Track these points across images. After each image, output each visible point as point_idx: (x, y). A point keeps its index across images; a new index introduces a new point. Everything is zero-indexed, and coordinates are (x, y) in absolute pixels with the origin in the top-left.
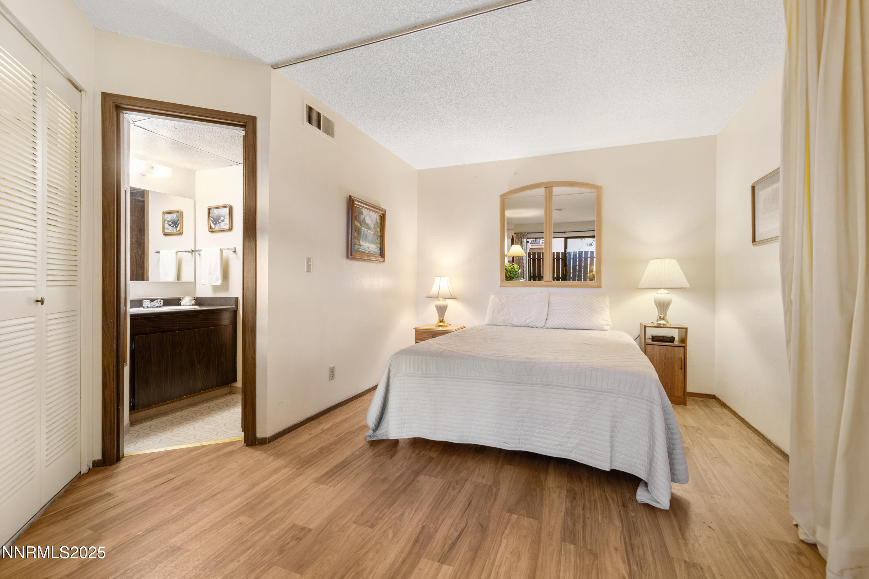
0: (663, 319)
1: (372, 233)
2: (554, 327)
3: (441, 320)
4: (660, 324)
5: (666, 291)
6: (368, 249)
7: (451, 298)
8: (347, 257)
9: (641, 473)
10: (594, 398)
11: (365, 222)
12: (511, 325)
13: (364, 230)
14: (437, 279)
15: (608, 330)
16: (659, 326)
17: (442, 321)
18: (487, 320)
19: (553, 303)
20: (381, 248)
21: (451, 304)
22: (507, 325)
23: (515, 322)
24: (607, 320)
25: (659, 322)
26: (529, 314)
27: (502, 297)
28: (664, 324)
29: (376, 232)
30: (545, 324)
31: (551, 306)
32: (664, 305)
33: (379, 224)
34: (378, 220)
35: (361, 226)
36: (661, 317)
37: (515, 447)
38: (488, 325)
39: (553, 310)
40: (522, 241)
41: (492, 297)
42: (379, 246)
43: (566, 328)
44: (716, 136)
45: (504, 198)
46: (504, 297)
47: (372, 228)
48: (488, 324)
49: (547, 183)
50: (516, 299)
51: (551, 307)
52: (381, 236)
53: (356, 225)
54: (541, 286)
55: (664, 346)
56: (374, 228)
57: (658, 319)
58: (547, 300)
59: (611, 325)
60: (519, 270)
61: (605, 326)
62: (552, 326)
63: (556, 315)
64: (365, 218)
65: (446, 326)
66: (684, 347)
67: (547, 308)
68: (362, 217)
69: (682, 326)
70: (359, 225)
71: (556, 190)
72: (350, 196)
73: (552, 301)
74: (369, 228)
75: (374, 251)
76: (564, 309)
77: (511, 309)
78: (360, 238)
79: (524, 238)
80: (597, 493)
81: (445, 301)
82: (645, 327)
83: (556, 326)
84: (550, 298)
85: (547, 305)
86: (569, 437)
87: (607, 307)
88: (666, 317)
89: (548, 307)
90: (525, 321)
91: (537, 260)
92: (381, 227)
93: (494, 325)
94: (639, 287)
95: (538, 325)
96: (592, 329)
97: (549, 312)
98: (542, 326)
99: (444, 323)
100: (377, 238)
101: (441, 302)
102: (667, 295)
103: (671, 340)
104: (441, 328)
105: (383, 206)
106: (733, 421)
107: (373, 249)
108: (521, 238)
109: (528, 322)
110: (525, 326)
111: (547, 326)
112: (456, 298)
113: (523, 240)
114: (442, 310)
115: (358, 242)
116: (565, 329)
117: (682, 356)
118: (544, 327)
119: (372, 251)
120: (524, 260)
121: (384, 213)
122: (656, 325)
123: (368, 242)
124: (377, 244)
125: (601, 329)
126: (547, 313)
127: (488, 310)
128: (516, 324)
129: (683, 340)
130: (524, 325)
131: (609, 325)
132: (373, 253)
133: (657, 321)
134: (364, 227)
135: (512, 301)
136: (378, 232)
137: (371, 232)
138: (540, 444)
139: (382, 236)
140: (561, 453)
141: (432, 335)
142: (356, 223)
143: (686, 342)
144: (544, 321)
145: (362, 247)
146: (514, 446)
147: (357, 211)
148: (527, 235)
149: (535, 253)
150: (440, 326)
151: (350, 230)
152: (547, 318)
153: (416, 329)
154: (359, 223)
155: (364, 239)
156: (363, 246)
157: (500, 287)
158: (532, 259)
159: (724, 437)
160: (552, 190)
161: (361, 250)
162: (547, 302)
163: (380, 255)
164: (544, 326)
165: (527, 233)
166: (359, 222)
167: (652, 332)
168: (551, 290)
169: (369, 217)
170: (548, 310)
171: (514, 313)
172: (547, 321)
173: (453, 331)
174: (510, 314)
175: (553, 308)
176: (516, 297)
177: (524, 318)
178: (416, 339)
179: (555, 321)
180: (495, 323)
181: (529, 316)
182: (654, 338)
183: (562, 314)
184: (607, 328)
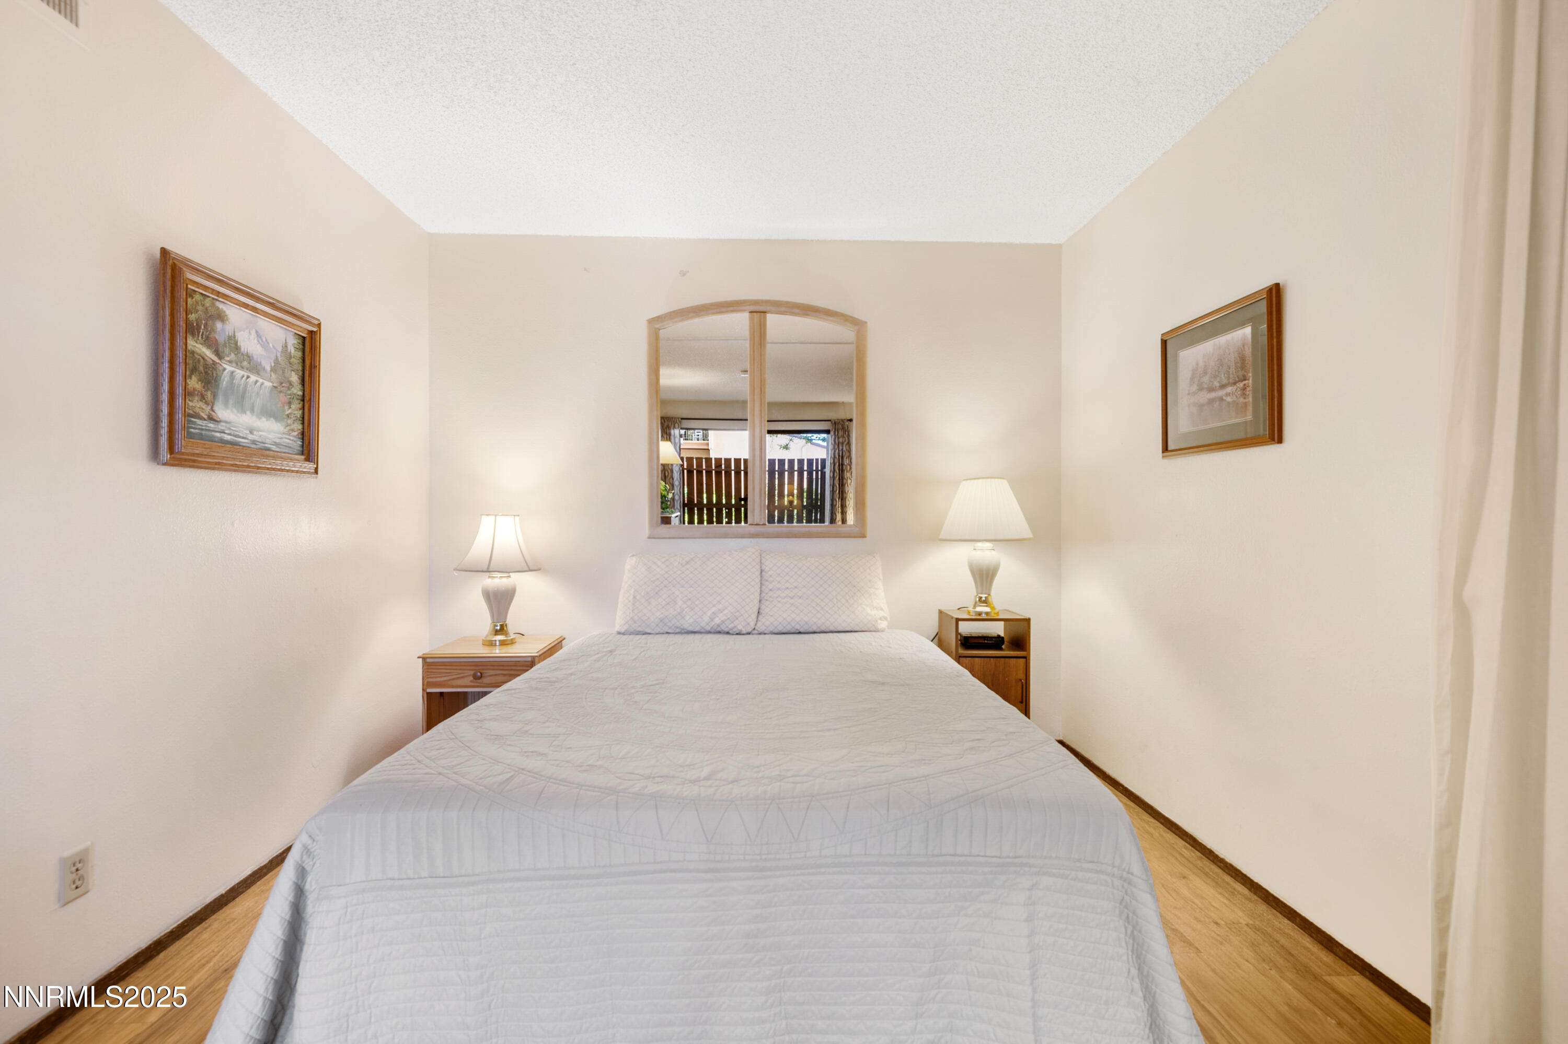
0: (986, 602)
1: (268, 384)
2: (776, 631)
3: (498, 628)
4: (980, 614)
5: (989, 545)
6: (251, 433)
7: (527, 569)
8: (155, 455)
11: (237, 348)
12: (678, 630)
13: (233, 372)
14: (486, 523)
15: (885, 629)
16: (979, 618)
17: (502, 630)
18: (619, 623)
19: (770, 573)
20: (303, 433)
21: (525, 584)
22: (669, 631)
23: (689, 622)
24: (882, 609)
25: (979, 609)
26: (719, 602)
27: (655, 563)
28: (987, 613)
29: (284, 383)
30: (756, 625)
31: (767, 581)
32: (986, 573)
33: (297, 362)
34: (291, 349)
35: (220, 358)
36: (981, 598)
38: (623, 633)
39: (771, 590)
40: (670, 435)
41: (630, 562)
42: (298, 426)
43: (802, 630)
44: (1060, 245)
45: (657, 326)
46: (659, 563)
47: (268, 368)
48: (623, 630)
49: (756, 302)
50: (688, 566)
51: (767, 583)
52: (303, 396)
53: (193, 352)
54: (743, 536)
55: (992, 659)
56: (273, 370)
57: (976, 603)
58: (758, 567)
60: (668, 493)
61: (879, 621)
62: (771, 629)
63: (779, 602)
64: (236, 334)
65: (512, 642)
66: (1025, 657)
67: (757, 587)
68: (221, 331)
69: (1022, 616)
70: (209, 354)
71: (772, 320)
72: (164, 252)
73: (767, 569)
74: (255, 368)
75: (278, 441)
76: (796, 587)
77: (677, 593)
78: (215, 396)
79: (674, 427)
81: (509, 577)
82: (958, 620)
83: (780, 629)
84: (762, 561)
85: (758, 580)
87: (880, 579)
88: (989, 597)
89: (761, 583)
90: (712, 620)
91: (695, 471)
92: (303, 370)
93: (638, 633)
94: (941, 537)
95: (740, 627)
96: (856, 629)
97: (763, 595)
98: (750, 631)
99: (506, 634)
100: (290, 403)
101: (497, 582)
102: (993, 552)
103: (996, 642)
104: (498, 652)
105: (309, 309)
107: (271, 436)
108: (669, 427)
109: (717, 621)
110: (712, 631)
111: (761, 627)
112: (539, 570)
113: (672, 432)
114: (500, 600)
115: (208, 409)
116: (800, 633)
117: (1021, 675)
118: (755, 632)
119: (268, 441)
120: (675, 472)
121: (315, 329)
122: (973, 615)
123: (252, 411)
124: (289, 421)
125: (871, 629)
126: (758, 598)
127: (621, 597)
128: (691, 629)
129: (1022, 644)
130: (708, 628)
131: (886, 618)
132: (274, 448)
133: (975, 607)
134: (230, 362)
135: (680, 572)
136: (291, 384)
137: (261, 381)
139: (307, 398)
141: (472, 672)
142: (195, 345)
143: (1028, 650)
144: (754, 616)
145: (222, 426)
147: (200, 308)
148: (680, 422)
149: (693, 458)
150: (491, 644)
151: (166, 365)
152: (759, 609)
153: (424, 659)
154: (209, 347)
155: (231, 402)
156: (226, 422)
157: (649, 538)
158: (685, 471)
160: (765, 318)
161: (218, 435)
162: (758, 573)
163: (302, 454)
164: (754, 629)
165: (682, 419)
166: (210, 342)
167: (967, 629)
168: (766, 543)
169: (253, 332)
170: (761, 591)
171: (684, 602)
172: (760, 617)
173: (534, 657)
174: (676, 603)
175: (771, 586)
176: (688, 563)
177: (709, 613)
178: (426, 685)
179: (777, 615)
180: (639, 629)
181: (720, 607)
182: (969, 642)
183: (792, 598)
184: (883, 625)
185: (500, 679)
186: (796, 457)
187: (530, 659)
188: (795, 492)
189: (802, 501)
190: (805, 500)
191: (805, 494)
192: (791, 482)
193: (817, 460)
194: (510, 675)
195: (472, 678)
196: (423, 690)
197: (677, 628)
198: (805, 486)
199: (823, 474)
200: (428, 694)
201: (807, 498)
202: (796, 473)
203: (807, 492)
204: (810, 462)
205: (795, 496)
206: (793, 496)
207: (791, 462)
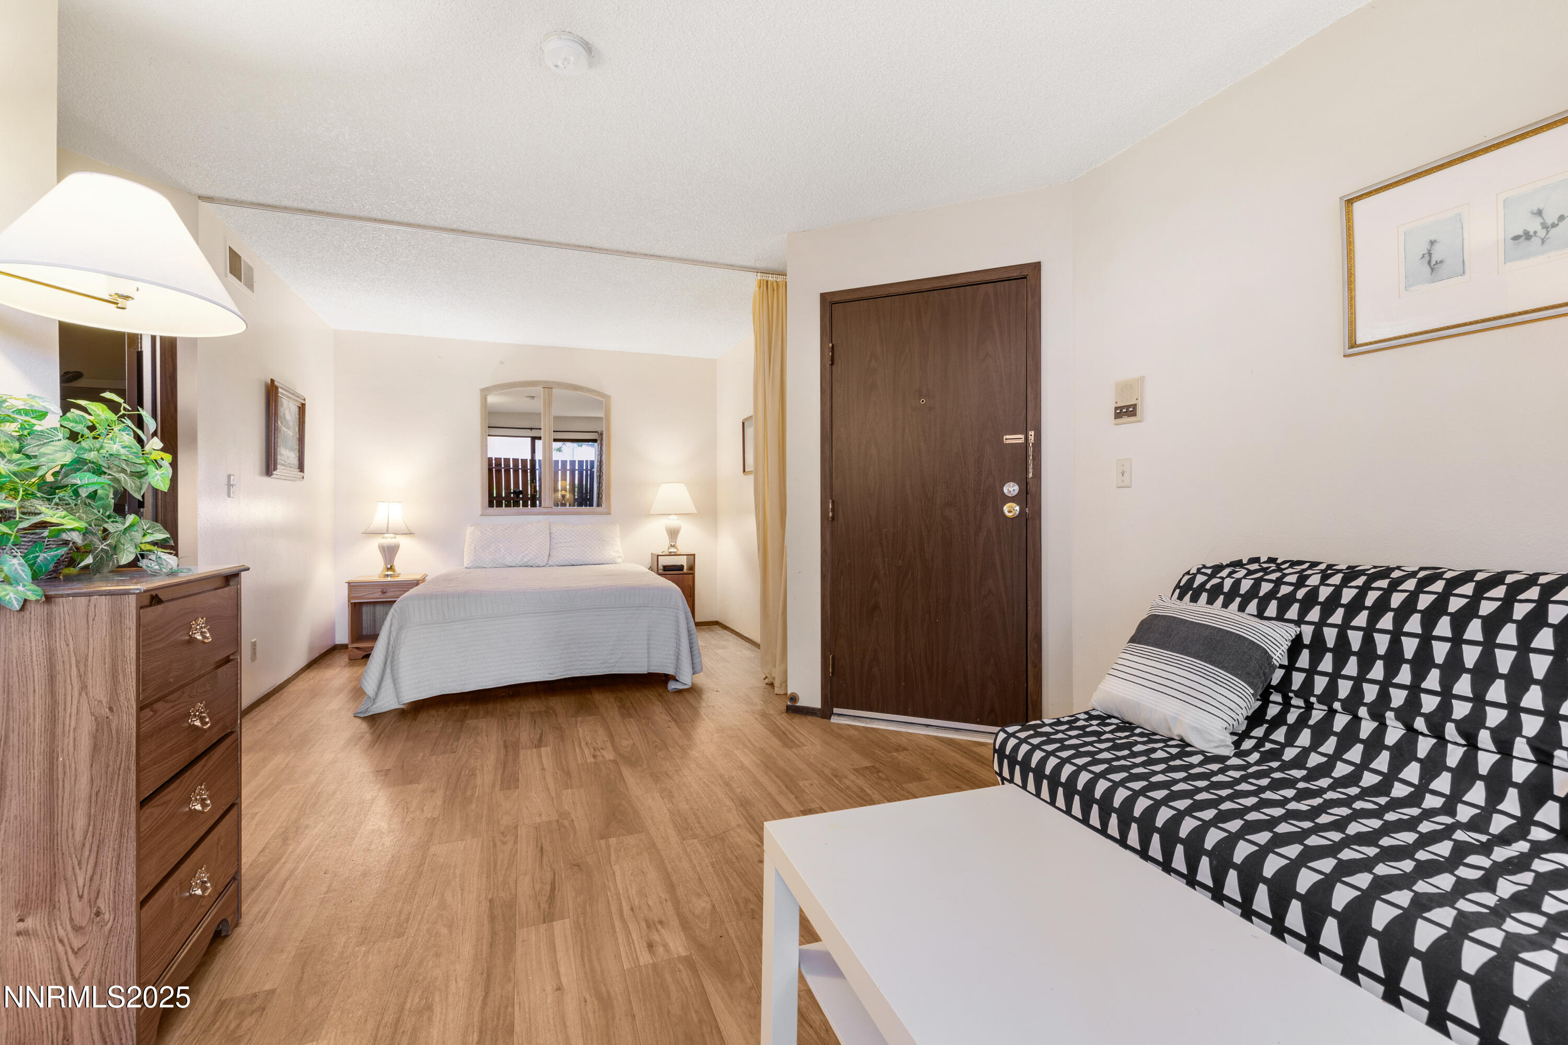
0: (673, 546)
1: (292, 434)
2: (559, 564)
3: (389, 567)
4: (671, 552)
5: (676, 517)
6: (288, 459)
7: (406, 533)
8: (268, 473)
9: (670, 671)
10: (633, 614)
11: (285, 418)
12: (502, 566)
13: (284, 431)
14: (382, 506)
15: (620, 562)
16: (670, 554)
17: (391, 568)
18: (466, 563)
19: (556, 534)
20: (300, 457)
21: (405, 543)
22: (497, 566)
23: (509, 560)
24: (619, 552)
25: (670, 550)
26: (526, 550)
27: (486, 529)
28: (674, 552)
29: (295, 433)
30: (548, 562)
31: (554, 538)
32: (674, 532)
33: (298, 420)
34: (297, 414)
35: (281, 424)
36: (671, 545)
37: (561, 676)
38: (469, 568)
39: (556, 543)
41: (469, 530)
43: (573, 564)
44: (714, 360)
45: (487, 393)
46: (489, 530)
47: (293, 427)
49: (546, 383)
50: (506, 531)
51: (554, 540)
52: (300, 438)
53: (278, 424)
54: (538, 514)
55: (678, 576)
57: (669, 547)
58: (548, 531)
59: (623, 558)
61: (616, 558)
62: (557, 563)
63: (561, 549)
64: (285, 412)
65: (400, 574)
66: (693, 577)
67: (548, 542)
68: (282, 410)
69: (690, 554)
71: (557, 392)
72: (272, 381)
73: (554, 532)
74: (288, 428)
75: (294, 462)
76: (570, 542)
77: (501, 546)
80: (638, 695)
81: (395, 538)
82: (658, 556)
83: (562, 563)
84: (551, 528)
85: (548, 538)
86: (612, 654)
87: (618, 537)
88: (676, 545)
89: (550, 540)
90: (522, 560)
92: (300, 425)
93: (478, 567)
94: (652, 514)
95: (539, 563)
96: (603, 563)
97: (552, 545)
98: (544, 564)
99: (394, 571)
100: (298, 443)
101: (389, 540)
102: (677, 521)
103: (681, 568)
104: (389, 579)
105: (302, 394)
106: (732, 637)
107: (292, 460)
109: (525, 560)
110: (522, 565)
111: (551, 563)
112: (413, 534)
114: (389, 552)
115: (277, 448)
117: (691, 583)
119: (291, 463)
121: (304, 403)
122: (667, 553)
123: (288, 448)
124: (298, 452)
125: (612, 563)
126: (549, 547)
127: (466, 549)
128: (510, 565)
129: (692, 568)
130: (520, 564)
131: (621, 557)
132: (294, 466)
133: (668, 549)
134: (284, 426)
135: (502, 534)
136: (297, 433)
137: (290, 433)
138: (585, 667)
140: (605, 670)
141: (380, 590)
143: (693, 572)
144: (547, 557)
146: (559, 674)
147: (279, 403)
150: (387, 575)
151: (273, 431)
152: (550, 553)
153: (348, 584)
154: (280, 421)
155: (281, 444)
156: (282, 456)
157: (482, 516)
159: (724, 648)
160: (553, 391)
161: (280, 461)
162: (548, 534)
163: (300, 468)
164: (547, 564)
166: (280, 418)
167: (665, 561)
168: (553, 518)
169: (289, 410)
170: (550, 544)
171: (505, 551)
172: (550, 558)
173: (418, 581)
174: (500, 551)
175: (556, 541)
176: (506, 529)
177: (520, 556)
178: (349, 598)
179: (561, 555)
180: (479, 565)
181: (527, 552)
182: (666, 568)
183: (568, 547)
184: (619, 560)
185: (399, 593)
186: (568, 459)
187: (416, 582)
188: (568, 487)
189: (574, 495)
190: (576, 494)
191: (576, 489)
192: (564, 479)
193: (587, 461)
194: (404, 591)
195: (380, 593)
196: (349, 601)
197: (502, 564)
198: (576, 482)
199: (592, 473)
200: (351, 603)
201: (578, 493)
202: (568, 472)
203: (578, 488)
204: (581, 462)
205: (568, 490)
206: (566, 491)
207: (564, 463)
